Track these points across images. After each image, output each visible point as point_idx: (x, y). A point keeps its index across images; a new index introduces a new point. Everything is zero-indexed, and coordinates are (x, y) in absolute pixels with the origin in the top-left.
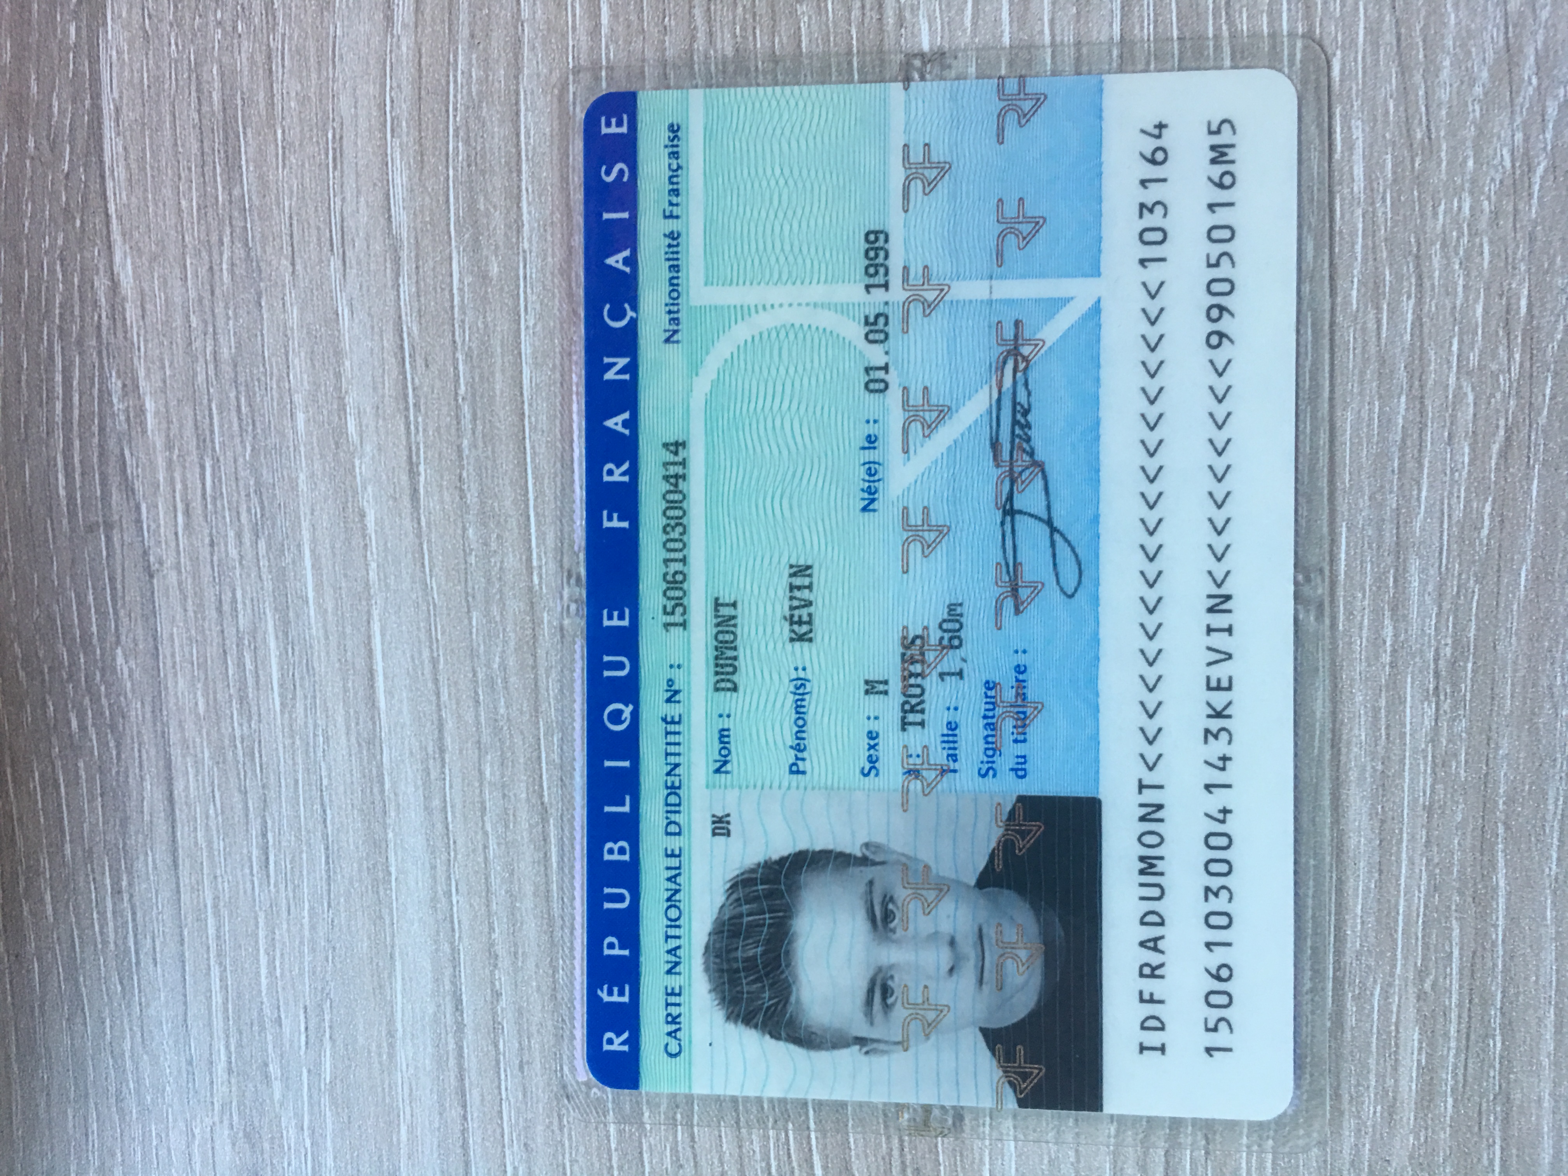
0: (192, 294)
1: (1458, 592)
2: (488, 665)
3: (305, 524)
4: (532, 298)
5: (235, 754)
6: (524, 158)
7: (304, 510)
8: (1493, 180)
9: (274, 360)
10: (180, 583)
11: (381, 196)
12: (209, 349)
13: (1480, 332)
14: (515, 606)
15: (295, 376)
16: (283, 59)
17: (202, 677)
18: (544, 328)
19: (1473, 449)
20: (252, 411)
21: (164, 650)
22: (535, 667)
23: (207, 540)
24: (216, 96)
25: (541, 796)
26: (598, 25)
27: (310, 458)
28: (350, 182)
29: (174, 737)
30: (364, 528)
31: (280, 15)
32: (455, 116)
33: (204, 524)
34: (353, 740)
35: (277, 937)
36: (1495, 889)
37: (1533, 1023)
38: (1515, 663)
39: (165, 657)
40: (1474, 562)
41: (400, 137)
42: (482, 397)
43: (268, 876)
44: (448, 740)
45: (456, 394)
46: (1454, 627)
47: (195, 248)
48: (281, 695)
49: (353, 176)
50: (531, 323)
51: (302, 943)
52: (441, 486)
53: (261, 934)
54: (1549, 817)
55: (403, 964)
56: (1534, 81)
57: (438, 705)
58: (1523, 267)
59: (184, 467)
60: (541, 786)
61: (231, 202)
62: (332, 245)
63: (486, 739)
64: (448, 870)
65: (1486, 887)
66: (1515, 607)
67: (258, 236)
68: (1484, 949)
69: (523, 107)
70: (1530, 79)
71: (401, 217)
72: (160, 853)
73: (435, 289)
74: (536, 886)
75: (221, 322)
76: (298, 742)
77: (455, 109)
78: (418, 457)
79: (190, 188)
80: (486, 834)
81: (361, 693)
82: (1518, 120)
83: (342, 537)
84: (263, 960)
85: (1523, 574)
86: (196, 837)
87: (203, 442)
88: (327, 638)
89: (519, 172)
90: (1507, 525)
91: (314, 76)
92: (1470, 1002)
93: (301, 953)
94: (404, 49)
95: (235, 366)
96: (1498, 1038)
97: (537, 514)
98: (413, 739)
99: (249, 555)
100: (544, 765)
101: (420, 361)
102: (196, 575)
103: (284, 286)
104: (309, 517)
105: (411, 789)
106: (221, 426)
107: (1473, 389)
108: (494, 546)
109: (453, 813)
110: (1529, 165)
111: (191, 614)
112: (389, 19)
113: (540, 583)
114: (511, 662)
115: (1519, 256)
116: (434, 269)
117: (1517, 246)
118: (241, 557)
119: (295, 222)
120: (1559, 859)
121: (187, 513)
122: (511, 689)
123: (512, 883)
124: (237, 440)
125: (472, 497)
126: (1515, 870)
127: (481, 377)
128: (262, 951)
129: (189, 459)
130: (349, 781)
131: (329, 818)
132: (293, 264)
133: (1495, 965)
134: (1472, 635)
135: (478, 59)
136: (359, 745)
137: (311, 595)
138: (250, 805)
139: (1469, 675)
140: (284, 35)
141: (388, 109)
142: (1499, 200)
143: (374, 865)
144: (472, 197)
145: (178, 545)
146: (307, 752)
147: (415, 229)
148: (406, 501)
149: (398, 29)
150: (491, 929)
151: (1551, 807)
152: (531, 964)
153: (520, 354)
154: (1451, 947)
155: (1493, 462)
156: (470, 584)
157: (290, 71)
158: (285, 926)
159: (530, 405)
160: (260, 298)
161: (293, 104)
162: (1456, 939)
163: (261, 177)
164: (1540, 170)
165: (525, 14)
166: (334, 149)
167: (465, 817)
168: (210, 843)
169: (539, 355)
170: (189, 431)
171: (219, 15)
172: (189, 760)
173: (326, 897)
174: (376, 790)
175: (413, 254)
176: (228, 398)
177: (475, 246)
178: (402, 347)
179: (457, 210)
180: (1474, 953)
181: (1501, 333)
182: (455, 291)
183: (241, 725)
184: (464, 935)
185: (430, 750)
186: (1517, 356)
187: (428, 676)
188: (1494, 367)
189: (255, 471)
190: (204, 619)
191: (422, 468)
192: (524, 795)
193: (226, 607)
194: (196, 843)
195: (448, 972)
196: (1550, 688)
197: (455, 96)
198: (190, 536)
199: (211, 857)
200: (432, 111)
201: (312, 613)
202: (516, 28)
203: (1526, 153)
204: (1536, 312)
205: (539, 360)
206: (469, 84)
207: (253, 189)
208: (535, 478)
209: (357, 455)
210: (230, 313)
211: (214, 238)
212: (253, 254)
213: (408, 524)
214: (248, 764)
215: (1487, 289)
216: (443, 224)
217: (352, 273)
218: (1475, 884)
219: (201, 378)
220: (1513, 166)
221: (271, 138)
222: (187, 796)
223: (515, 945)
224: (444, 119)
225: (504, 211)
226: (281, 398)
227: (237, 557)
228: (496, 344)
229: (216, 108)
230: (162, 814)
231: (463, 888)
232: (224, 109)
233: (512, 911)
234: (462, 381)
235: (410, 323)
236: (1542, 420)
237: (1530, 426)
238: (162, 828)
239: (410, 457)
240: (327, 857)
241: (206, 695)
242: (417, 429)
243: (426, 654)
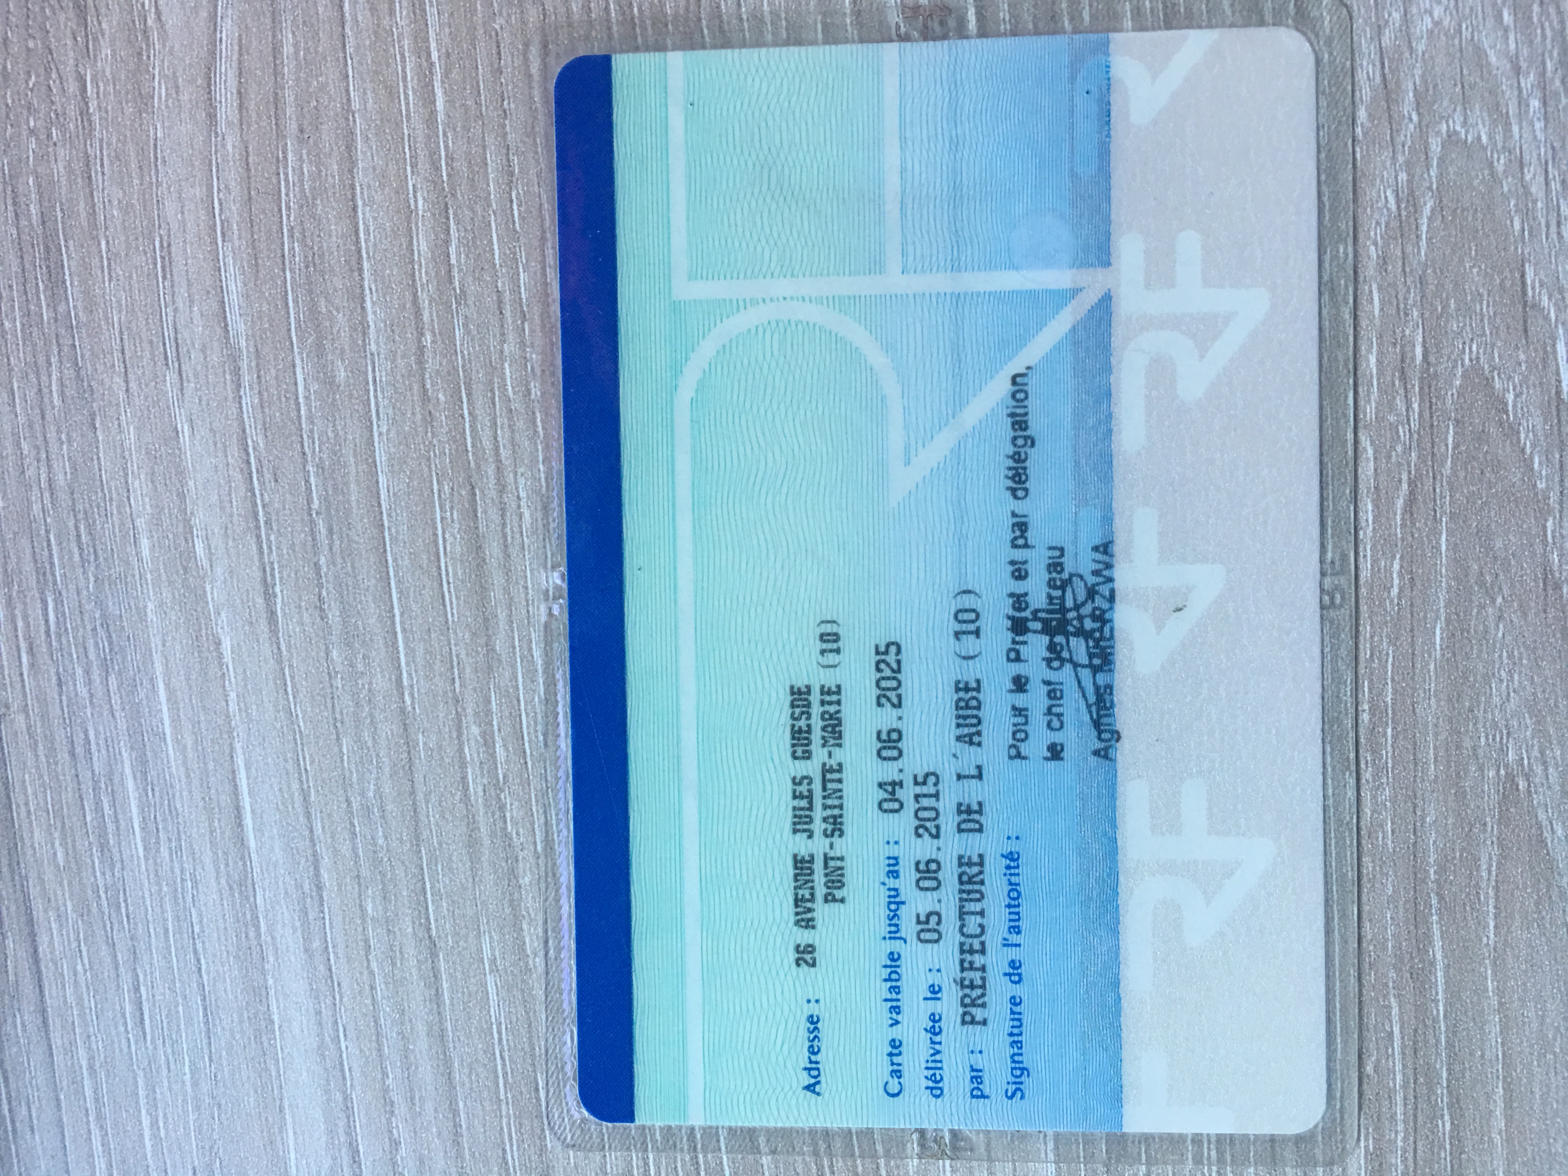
0: (22, 419)
1: (1372, 655)
2: (363, 794)
3: (157, 658)
4: (383, 403)
5: (99, 905)
6: (364, 255)
7: (156, 642)
8: (1378, 223)
9: (112, 484)
10: (29, 728)
11: (215, 306)
12: (43, 477)
13: (1375, 383)
14: (388, 729)
15: (136, 500)
16: (102, 165)
17: (59, 825)
18: (398, 433)
19: (1376, 506)
20: (93, 539)
21: (17, 798)
22: (413, 793)
23: (54, 679)
24: (34, 209)
25: (429, 929)
26: (433, 113)
27: (157, 584)
28: (182, 291)
29: (34, 891)
30: (220, 656)
31: (96, 118)
32: (288, 216)
33: (49, 662)
34: (223, 881)
35: (158, 1096)
36: (1432, 964)
37: (1482, 1100)
38: (1436, 725)
39: (18, 806)
40: (1386, 623)
41: (231, 241)
42: (337, 511)
43: (144, 1033)
44: (325, 875)
45: (310, 508)
46: (1370, 692)
47: (21, 371)
48: (144, 840)
49: (184, 284)
50: (384, 430)
51: (185, 1101)
52: (300, 607)
53: (142, 1092)
54: (1484, 885)
55: (293, 1117)
56: (1415, 117)
57: (312, 840)
58: (1415, 314)
59: (25, 604)
60: (428, 919)
61: (56, 320)
62: (166, 358)
63: (365, 872)
64: (334, 1015)
65: (1422, 961)
66: (1432, 667)
67: (87, 354)
68: (1425, 1026)
69: (360, 203)
70: (1410, 115)
71: (238, 325)
72: (28, 1016)
73: (279, 398)
74: (430, 1025)
75: (53, 447)
76: (165, 889)
77: (288, 208)
78: (273, 575)
79: (13, 307)
80: (372, 973)
81: (228, 833)
82: (1401, 159)
83: (197, 667)
84: (146, 1121)
85: (1438, 632)
86: (65, 996)
87: (43, 573)
88: (188, 776)
89: (360, 270)
90: (1418, 583)
91: (136, 182)
92: (1415, 1083)
93: (186, 1112)
94: (230, 147)
95: (72, 493)
96: (1447, 1117)
97: (404, 630)
98: (287, 878)
99: (100, 693)
100: (429, 896)
101: (268, 476)
102: (44, 716)
103: (118, 405)
104: (160, 648)
105: (289, 931)
106: (61, 559)
107: (1372, 443)
108: (360, 667)
109: (336, 954)
110: (1414, 205)
111: (43, 759)
112: (212, 117)
113: (413, 703)
114: (387, 789)
115: (1410, 302)
116: (277, 378)
117: (1408, 291)
118: (92, 696)
119: (125, 337)
120: (1496, 927)
121: (31, 650)
122: (389, 817)
123: (402, 1024)
124: (80, 571)
125: (334, 615)
126: (1451, 942)
127: (335, 489)
128: (144, 1112)
129: (30, 595)
130: (222, 926)
131: (204, 968)
132: (127, 382)
133: (1438, 1041)
134: (1389, 699)
135: (308, 154)
136: (231, 888)
137: (168, 731)
138: (120, 958)
139: (1390, 742)
140: (101, 140)
141: (217, 212)
142: (1386, 245)
143: (256, 1015)
144: (312, 300)
145: (23, 686)
146: (175, 898)
147: (254, 336)
148: (263, 626)
149: (222, 127)
150: (385, 1075)
151: (1484, 874)
152: (429, 1106)
153: (375, 462)
154: (1392, 1027)
155: (1398, 518)
156: (338, 710)
157: (110, 178)
158: (166, 1084)
159: (389, 515)
160: (93, 419)
161: (115, 213)
162: (1395, 1019)
163: (86, 293)
164: (1427, 211)
165: (356, 105)
166: (163, 258)
167: (349, 959)
168: (80, 1000)
169: (395, 462)
170: (28, 567)
171: (32, 124)
172: (52, 915)
173: (206, 1051)
174: (252, 935)
175: (253, 364)
176: (67, 527)
177: (320, 350)
178: (248, 463)
179: (297, 313)
180: (1416, 1031)
181: (1397, 382)
182: (301, 400)
183: (104, 874)
184: (356, 1083)
185: (306, 887)
186: (1416, 406)
187: (300, 810)
188: (1392, 418)
189: (100, 603)
190: (56, 764)
191: (278, 589)
192: (410, 930)
193: (79, 750)
194: (65, 1002)
195: (341, 1124)
196: (1474, 748)
197: (287, 195)
198: (35, 677)
199: (82, 1015)
200: (264, 211)
201: (171, 751)
202: (347, 119)
203: (1411, 193)
204: (1432, 359)
205: (396, 468)
206: (301, 181)
207: (80, 305)
208: (401, 592)
209: (207, 581)
210: (63, 436)
211: (41, 359)
212: (83, 373)
213: (267, 649)
214: (114, 915)
215: (1380, 337)
216: (284, 331)
217: (190, 387)
218: (1412, 957)
219: (36, 508)
220: (1399, 208)
221: (94, 249)
222: (52, 953)
223: (411, 1090)
224: (276, 219)
225: (348, 313)
226: (122, 524)
227: (87, 696)
228: (348, 454)
229: (34, 222)
230: (28, 973)
231: (351, 1034)
232: (44, 223)
233: (406, 1054)
234: (314, 494)
235: (255, 437)
236: (1447, 470)
237: (1434, 478)
238: (28, 988)
239: (265, 580)
240: (205, 1009)
241: (64, 844)
242: (270, 548)
243: (295, 786)
